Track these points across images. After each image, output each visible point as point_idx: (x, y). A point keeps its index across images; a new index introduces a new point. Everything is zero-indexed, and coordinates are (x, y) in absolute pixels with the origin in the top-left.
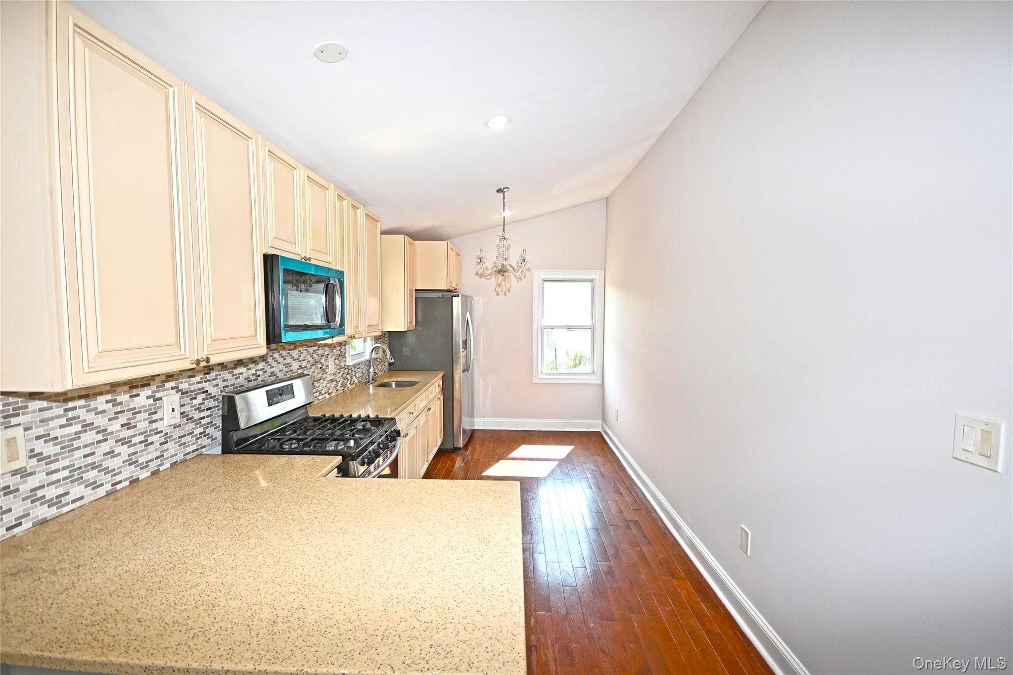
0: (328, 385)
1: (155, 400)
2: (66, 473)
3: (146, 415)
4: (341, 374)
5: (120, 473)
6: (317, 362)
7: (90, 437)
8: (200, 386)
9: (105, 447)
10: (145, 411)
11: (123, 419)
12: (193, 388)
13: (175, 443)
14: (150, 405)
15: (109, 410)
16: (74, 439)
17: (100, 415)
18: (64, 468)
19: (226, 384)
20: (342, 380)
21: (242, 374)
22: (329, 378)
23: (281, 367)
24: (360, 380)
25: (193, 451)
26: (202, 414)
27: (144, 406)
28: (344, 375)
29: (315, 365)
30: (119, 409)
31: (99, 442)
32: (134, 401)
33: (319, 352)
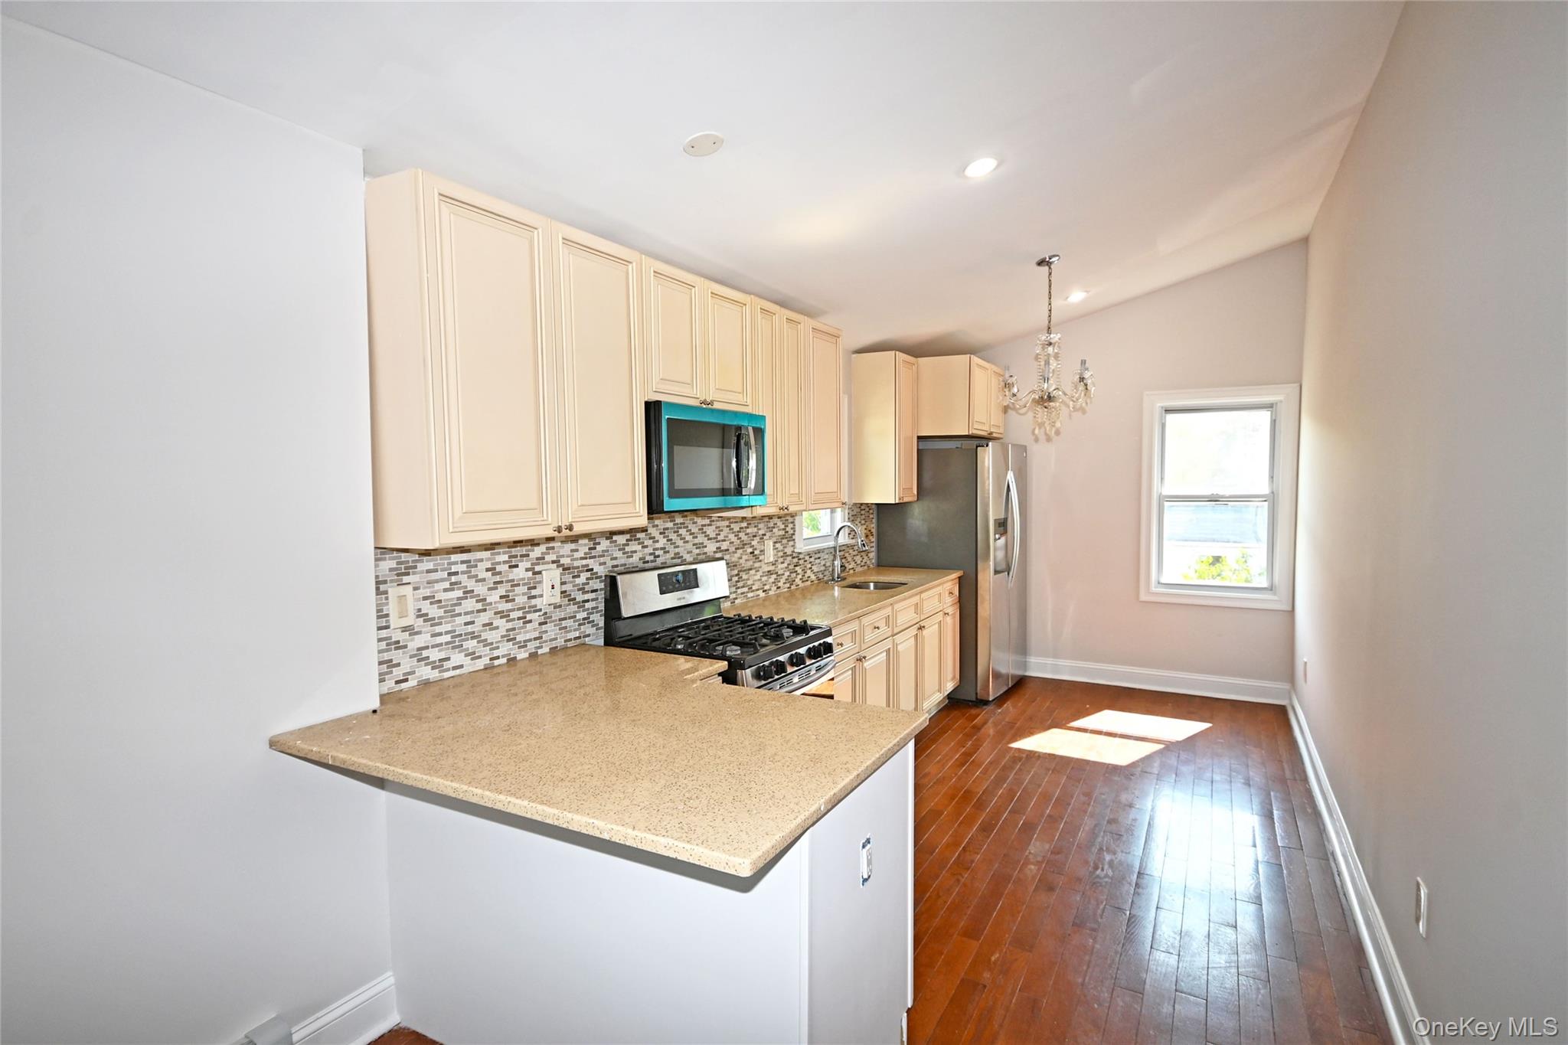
0: (764, 579)
1: (535, 573)
2: (448, 638)
3: (525, 589)
4: (785, 565)
5: (498, 648)
6: (746, 544)
7: (470, 604)
8: (584, 562)
9: (484, 618)
10: (524, 585)
11: (502, 591)
12: (576, 563)
13: (555, 626)
14: (529, 579)
15: (490, 579)
16: (456, 605)
17: (480, 583)
18: (447, 633)
19: (615, 563)
20: (787, 573)
21: (635, 552)
22: (766, 568)
23: (689, 546)
24: (821, 576)
25: (576, 638)
26: (586, 597)
27: (523, 579)
28: (791, 567)
29: (741, 548)
30: (498, 578)
31: (479, 611)
32: (512, 572)
33: (748, 531)
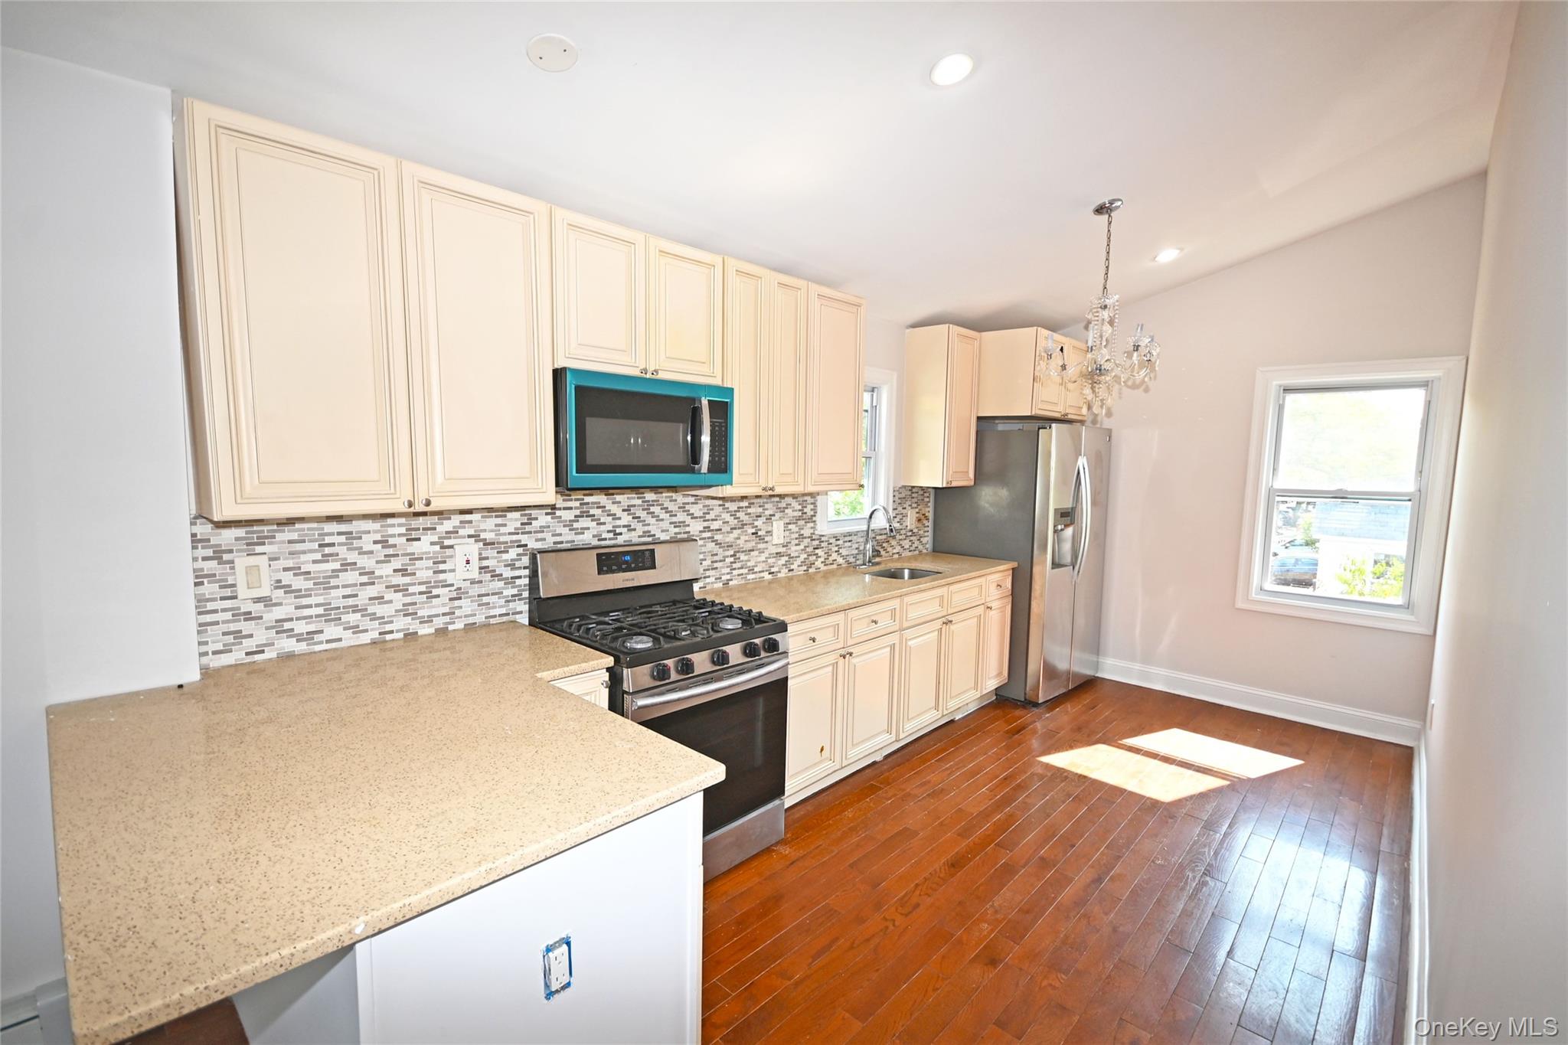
0: (771, 561)
1: (443, 547)
2: (320, 610)
3: (430, 563)
4: (802, 547)
5: (392, 622)
6: (746, 524)
7: (351, 577)
8: (515, 538)
9: (372, 591)
10: (427, 559)
11: (397, 563)
12: (502, 539)
13: (472, 601)
14: (434, 553)
15: (378, 551)
16: (330, 577)
17: (366, 556)
18: (317, 605)
19: (558, 539)
20: (804, 556)
21: (588, 528)
22: (774, 550)
23: (665, 525)
24: (852, 560)
25: (500, 615)
26: (517, 573)
27: (426, 553)
28: (810, 549)
29: (739, 528)
30: (391, 551)
31: (362, 584)
32: (412, 545)
33: (749, 510)
